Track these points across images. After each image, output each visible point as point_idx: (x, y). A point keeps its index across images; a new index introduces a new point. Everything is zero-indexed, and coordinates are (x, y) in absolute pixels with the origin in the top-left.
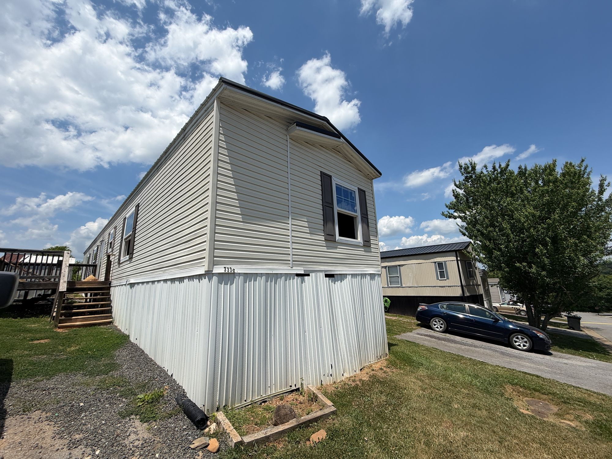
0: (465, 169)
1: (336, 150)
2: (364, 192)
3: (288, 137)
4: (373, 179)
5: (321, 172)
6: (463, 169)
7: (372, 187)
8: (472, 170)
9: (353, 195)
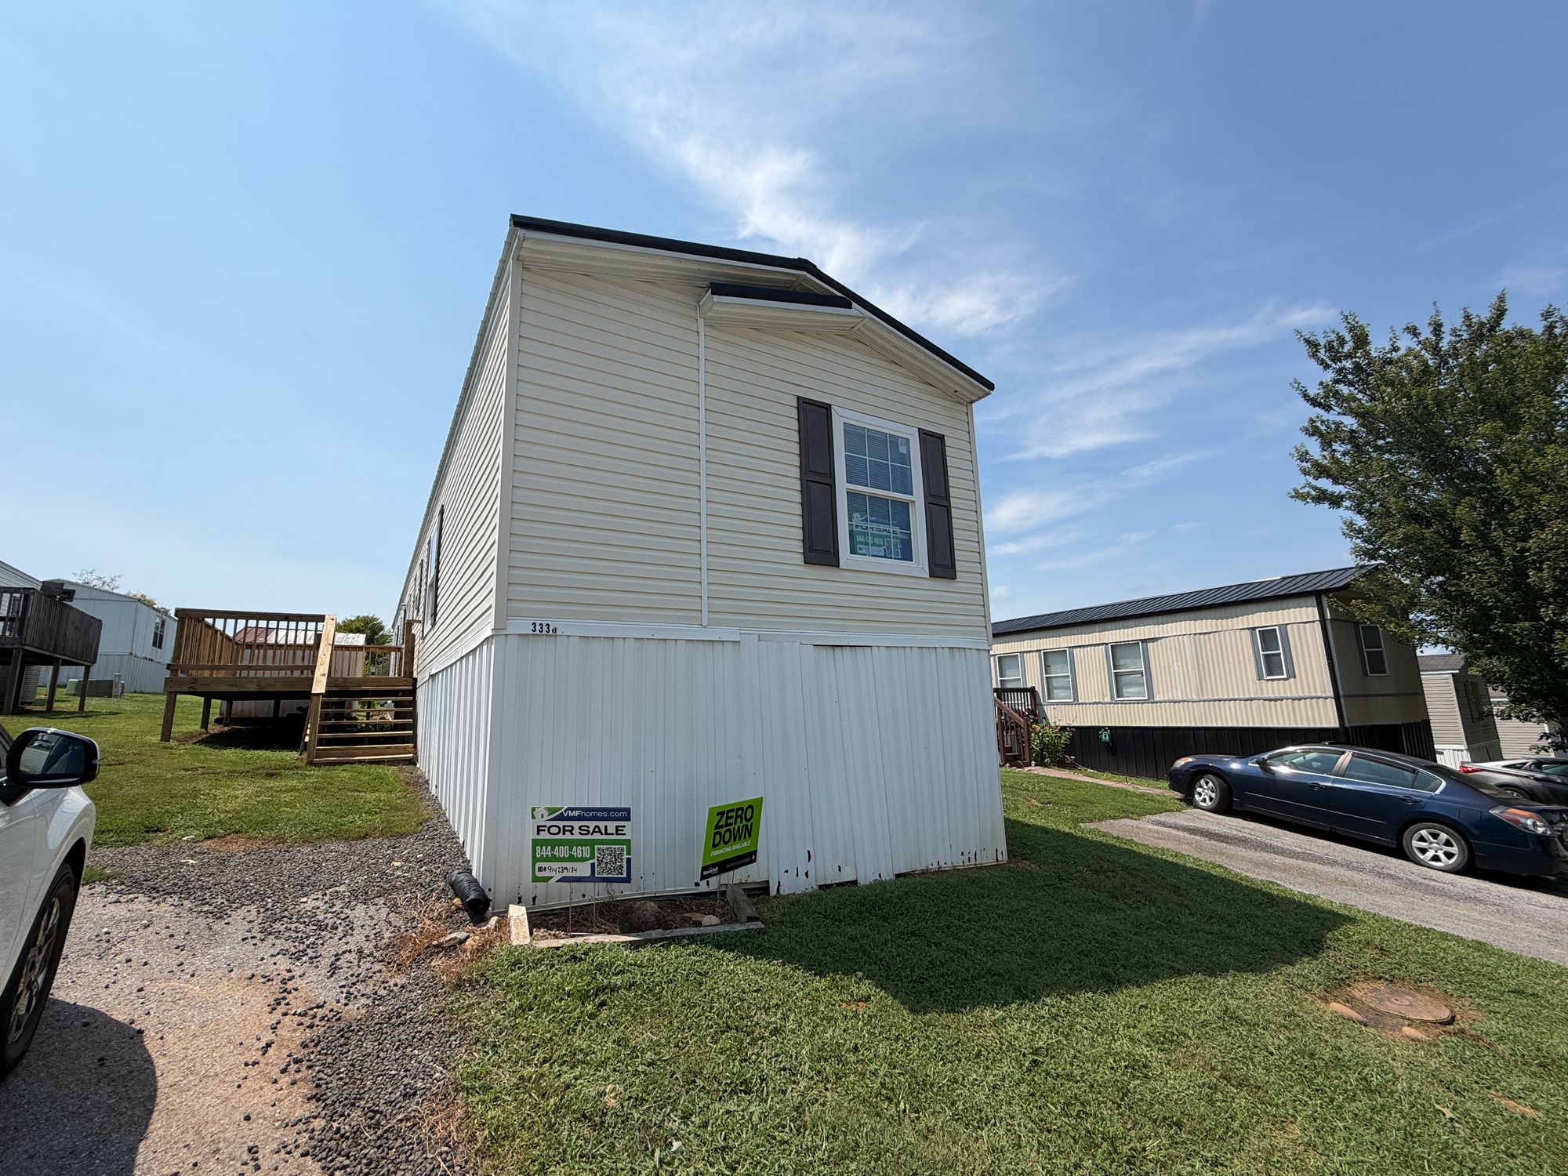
0: (1330, 348)
1: (850, 337)
2: (941, 438)
3: (701, 322)
4: (972, 402)
5: (798, 397)
6: (1322, 351)
7: (969, 423)
8: (1356, 348)
9: (903, 450)
